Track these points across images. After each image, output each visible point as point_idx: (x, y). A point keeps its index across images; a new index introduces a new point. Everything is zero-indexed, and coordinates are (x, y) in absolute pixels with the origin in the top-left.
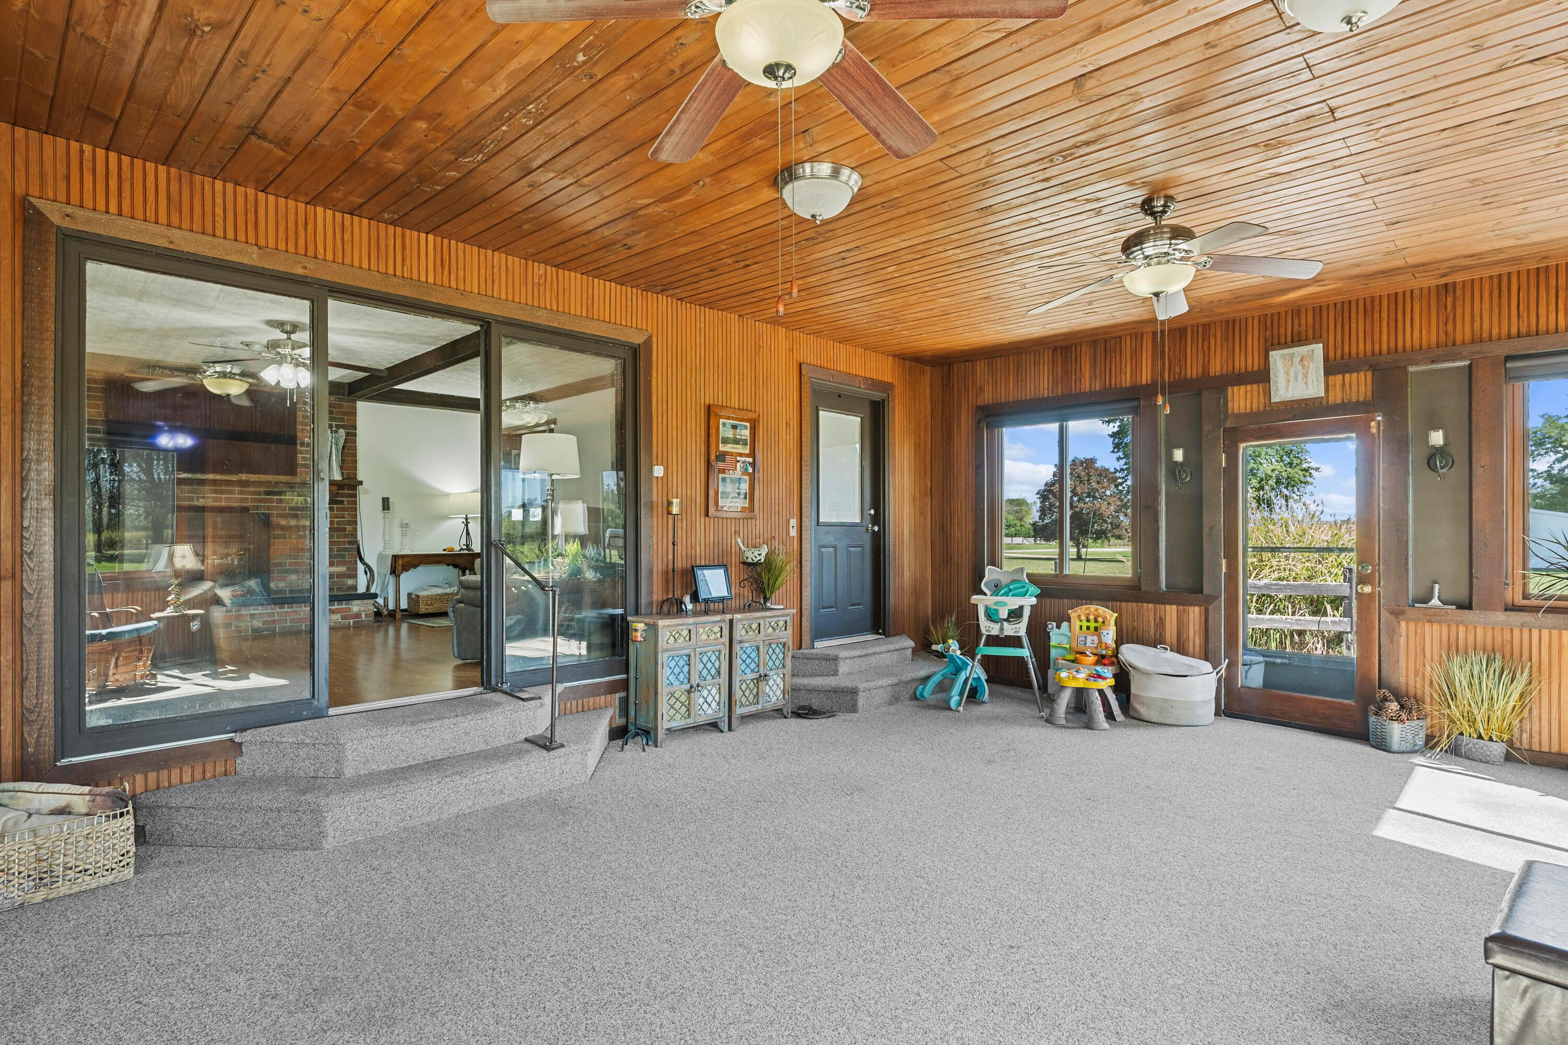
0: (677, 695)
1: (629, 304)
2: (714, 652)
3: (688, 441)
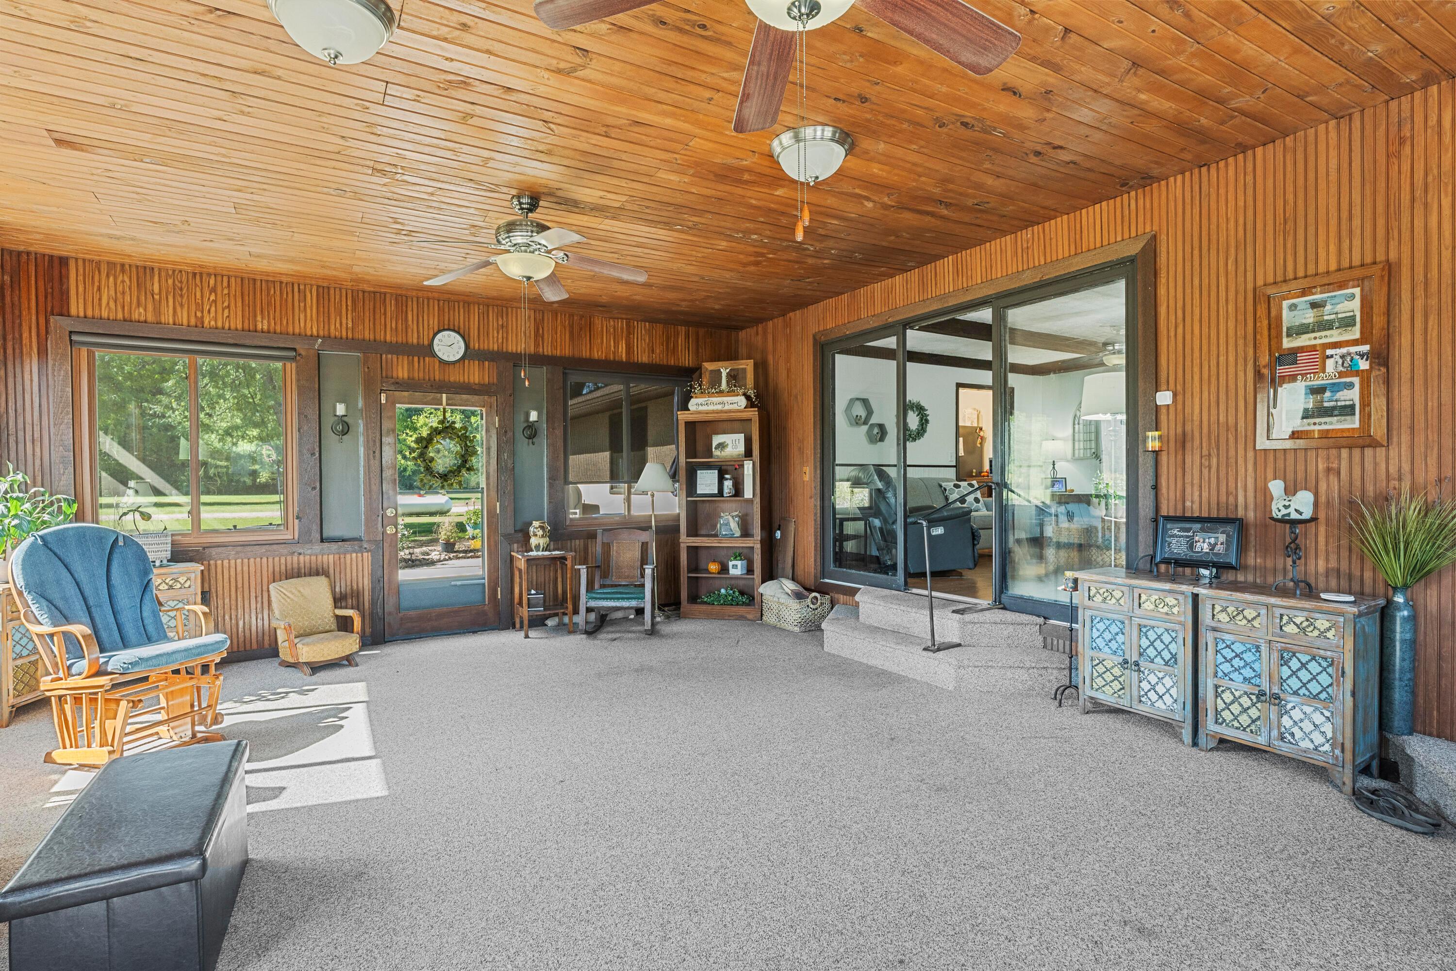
0: (1108, 664)
1: (1126, 212)
2: (1167, 630)
3: (1221, 349)
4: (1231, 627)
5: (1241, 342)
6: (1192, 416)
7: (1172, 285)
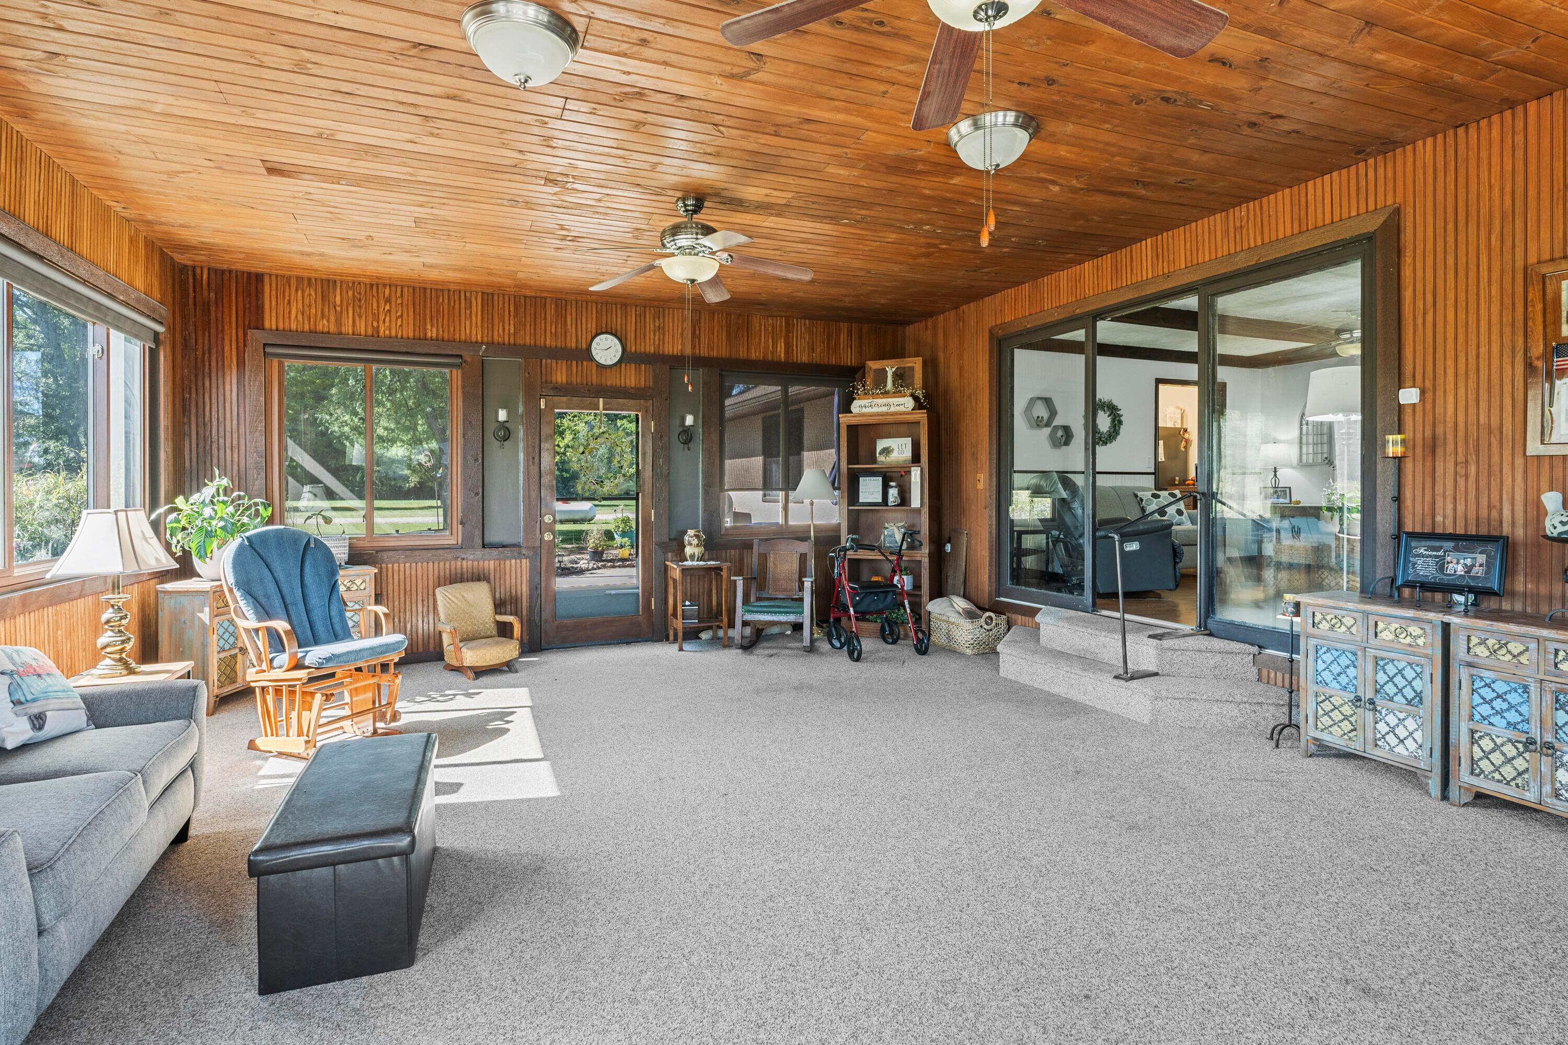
0: (1337, 701)
1: (1363, 183)
2: (1410, 664)
3: (1482, 338)
4: (1491, 662)
5: (1507, 330)
6: (1445, 416)
7: (1419, 265)
